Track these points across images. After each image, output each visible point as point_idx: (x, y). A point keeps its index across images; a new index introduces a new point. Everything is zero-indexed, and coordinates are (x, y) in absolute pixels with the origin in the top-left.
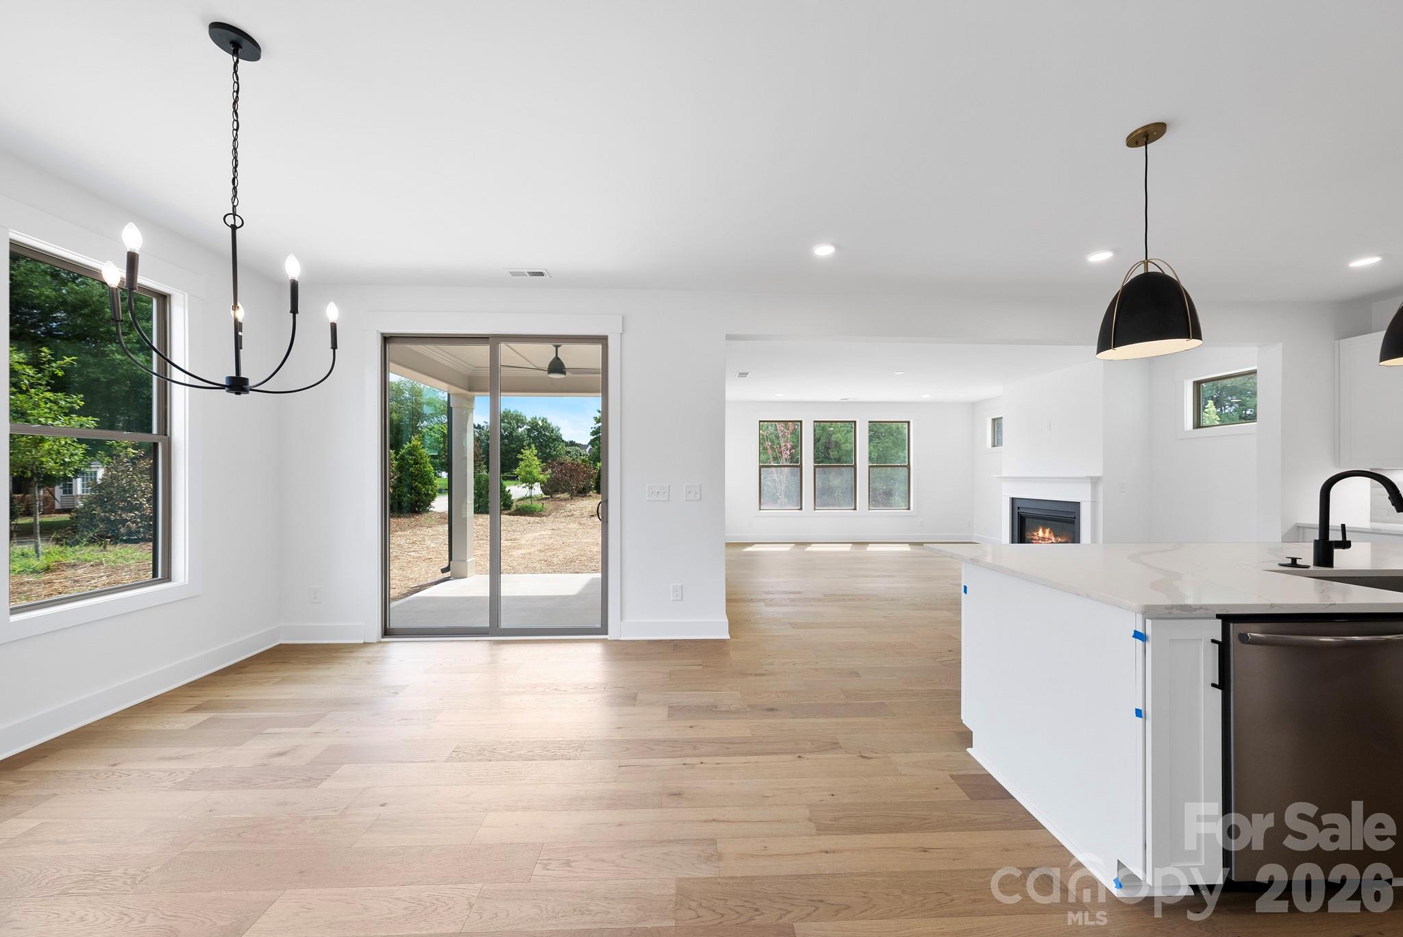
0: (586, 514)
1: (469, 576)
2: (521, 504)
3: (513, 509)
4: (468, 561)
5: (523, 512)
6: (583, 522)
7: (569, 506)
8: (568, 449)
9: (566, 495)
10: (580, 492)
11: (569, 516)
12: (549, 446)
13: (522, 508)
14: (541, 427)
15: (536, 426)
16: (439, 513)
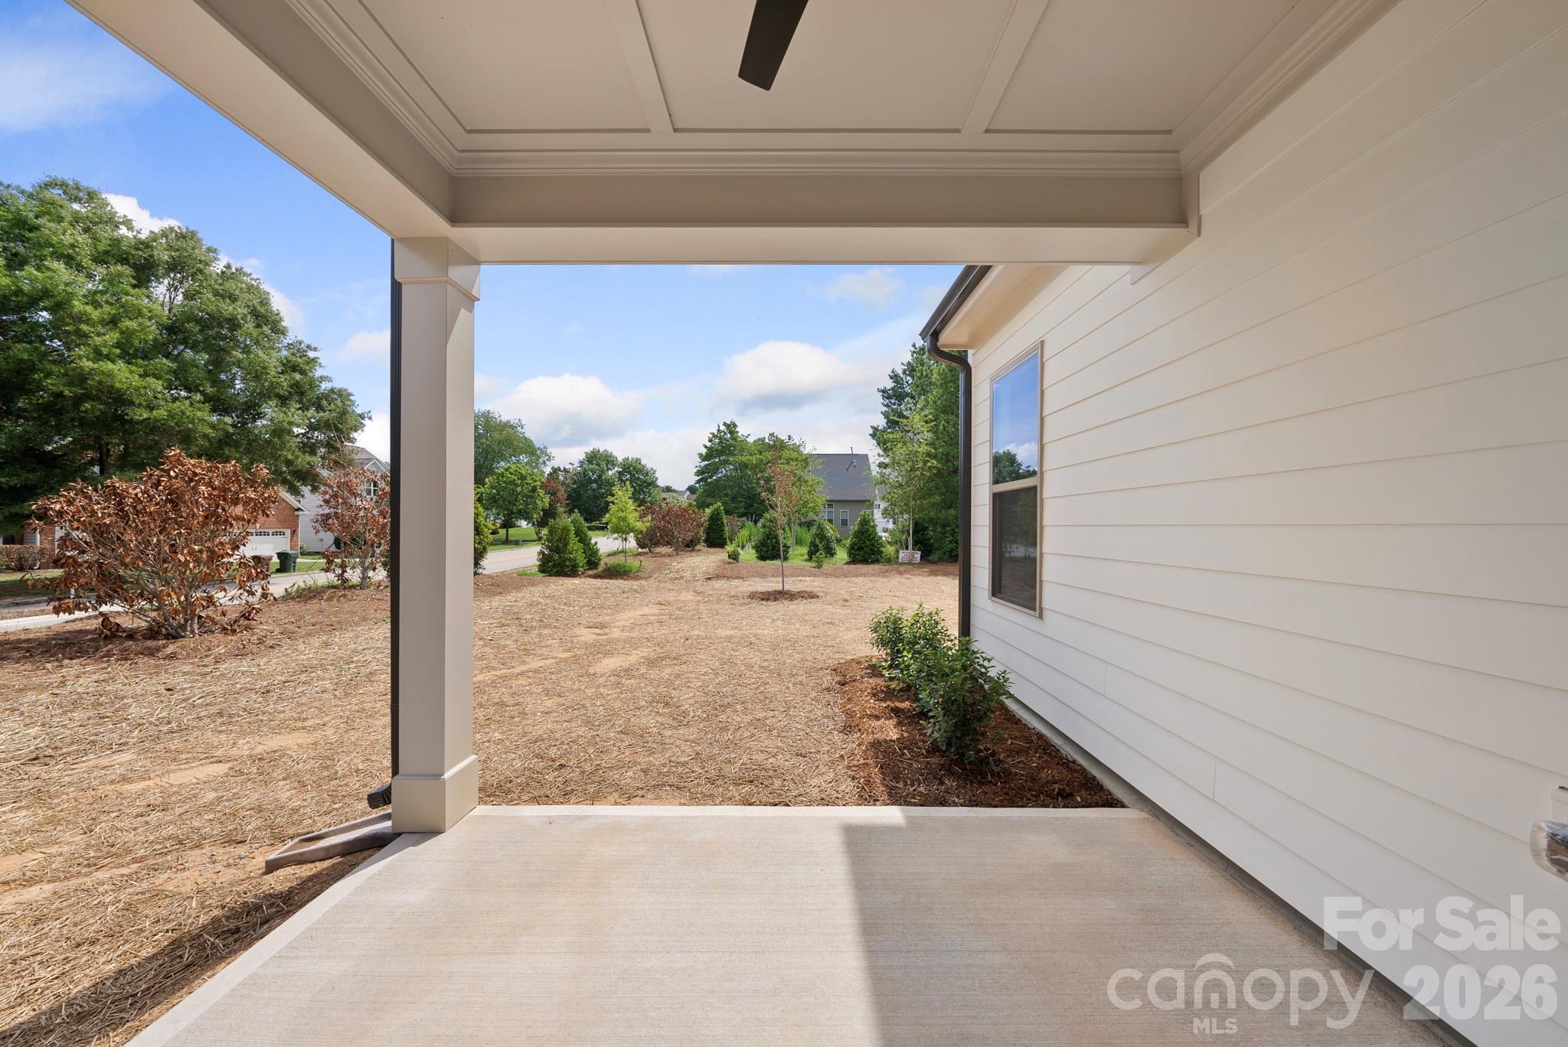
0: (700, 576)
2: (611, 562)
3: (601, 568)
4: (447, 775)
5: (614, 573)
6: (697, 589)
7: (675, 564)
8: (664, 495)
9: (670, 549)
10: (688, 546)
11: (676, 579)
12: (643, 492)
13: (614, 567)
14: (634, 468)
15: (629, 468)
16: (490, 577)
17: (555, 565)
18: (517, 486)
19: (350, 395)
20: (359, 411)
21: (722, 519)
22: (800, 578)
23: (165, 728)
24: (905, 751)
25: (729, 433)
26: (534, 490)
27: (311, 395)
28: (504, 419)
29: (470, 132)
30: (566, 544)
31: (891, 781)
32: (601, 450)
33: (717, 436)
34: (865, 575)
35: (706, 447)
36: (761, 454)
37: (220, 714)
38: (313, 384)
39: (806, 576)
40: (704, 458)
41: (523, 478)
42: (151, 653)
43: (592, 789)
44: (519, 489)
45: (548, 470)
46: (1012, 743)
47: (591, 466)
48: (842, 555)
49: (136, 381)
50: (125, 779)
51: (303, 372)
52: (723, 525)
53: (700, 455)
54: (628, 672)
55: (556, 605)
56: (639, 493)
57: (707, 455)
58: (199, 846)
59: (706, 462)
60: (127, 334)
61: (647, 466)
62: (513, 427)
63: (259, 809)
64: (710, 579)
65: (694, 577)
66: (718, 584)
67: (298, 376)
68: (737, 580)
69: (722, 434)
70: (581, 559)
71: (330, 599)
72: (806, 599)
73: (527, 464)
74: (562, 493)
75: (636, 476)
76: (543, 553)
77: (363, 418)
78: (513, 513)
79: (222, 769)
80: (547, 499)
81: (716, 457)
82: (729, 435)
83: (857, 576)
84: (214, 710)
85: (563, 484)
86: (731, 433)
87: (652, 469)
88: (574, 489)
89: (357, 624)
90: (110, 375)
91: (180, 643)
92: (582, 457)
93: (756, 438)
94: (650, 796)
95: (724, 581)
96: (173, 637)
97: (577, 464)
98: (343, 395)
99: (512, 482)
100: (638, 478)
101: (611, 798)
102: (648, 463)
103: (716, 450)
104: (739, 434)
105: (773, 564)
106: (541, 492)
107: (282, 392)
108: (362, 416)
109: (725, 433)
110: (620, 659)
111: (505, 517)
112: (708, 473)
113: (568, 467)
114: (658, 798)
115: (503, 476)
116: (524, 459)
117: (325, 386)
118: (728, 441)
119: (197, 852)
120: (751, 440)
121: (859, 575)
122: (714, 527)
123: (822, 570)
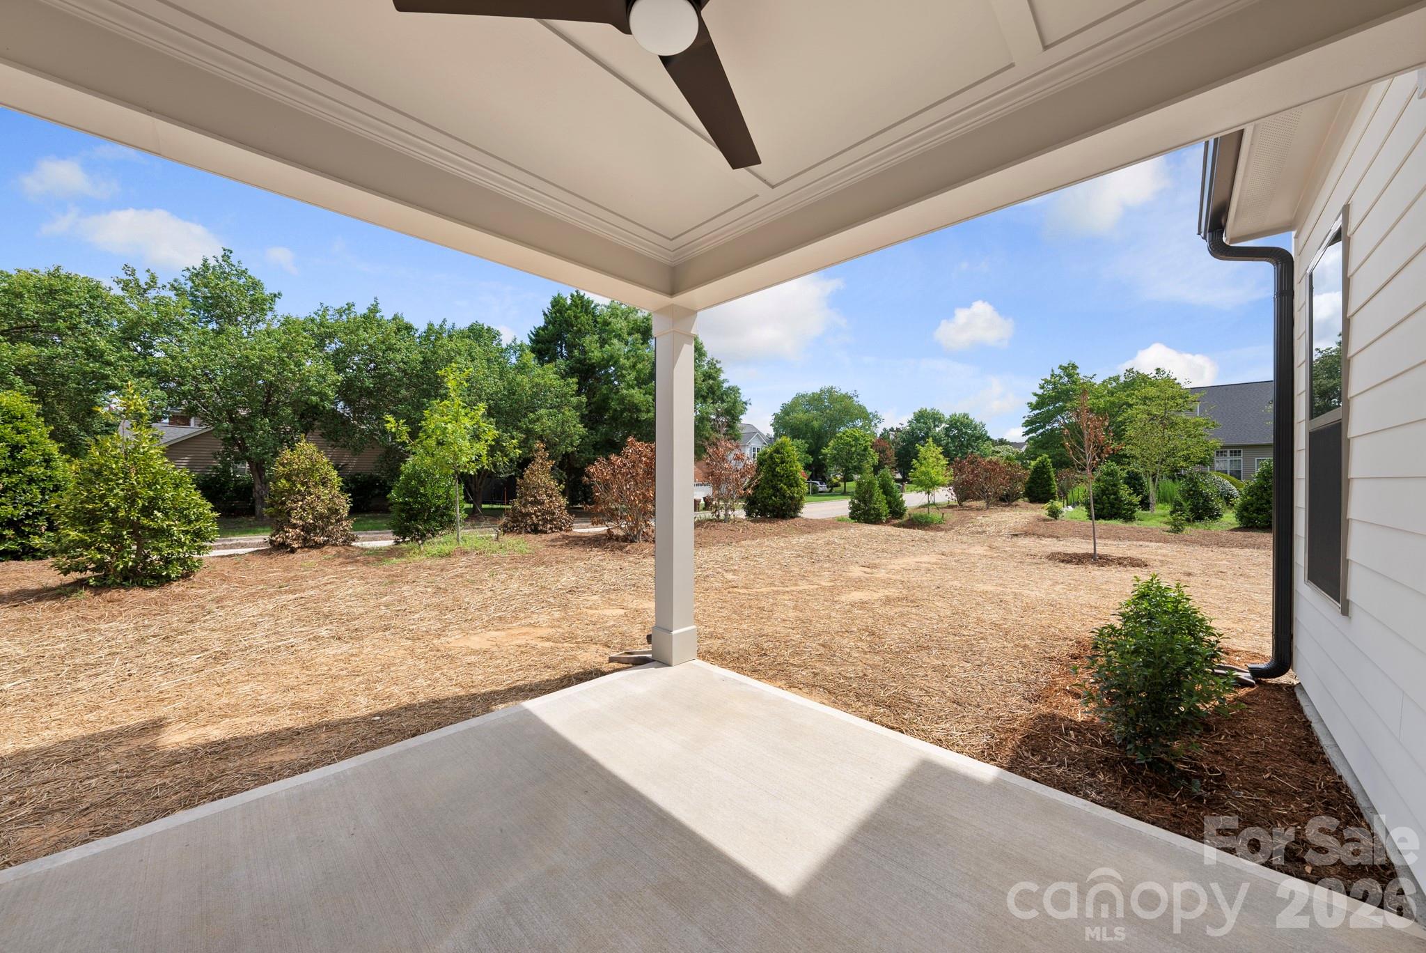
0: (1005, 532)
1: (674, 663)
2: (917, 512)
3: (905, 518)
4: (674, 632)
5: (918, 522)
6: (996, 544)
7: (981, 519)
8: (997, 448)
9: (982, 503)
10: (1002, 500)
11: (978, 532)
12: (972, 446)
13: (916, 518)
14: (962, 423)
15: (956, 424)
16: (806, 520)
17: (863, 513)
18: (852, 446)
19: (739, 389)
20: (744, 400)
21: (1049, 472)
22: (1141, 543)
23: (612, 587)
24: (1071, 732)
25: (1067, 376)
26: (866, 449)
27: (718, 393)
28: (843, 392)
29: (673, 239)
30: (871, 496)
31: (1027, 751)
32: (928, 409)
33: (1050, 382)
34: (1253, 546)
35: (1036, 395)
36: (1112, 395)
37: (634, 585)
38: (719, 386)
39: (1151, 541)
40: (1034, 407)
41: (856, 439)
42: (621, 549)
43: (770, 673)
44: (853, 449)
45: (879, 431)
46: (1269, 778)
47: (919, 425)
48: (1230, 517)
49: (642, 398)
50: (591, 608)
51: (714, 379)
52: (1051, 479)
53: (1030, 404)
54: (863, 605)
55: (847, 546)
56: (967, 448)
57: (1038, 404)
58: (596, 644)
59: (1037, 411)
60: (639, 372)
61: (976, 420)
62: (850, 398)
63: (623, 634)
64: (1016, 535)
65: (999, 532)
66: (1023, 541)
67: (711, 382)
68: (1050, 539)
69: (1058, 378)
70: (884, 509)
71: (706, 528)
72: (1125, 566)
73: (861, 427)
74: (891, 453)
75: (964, 430)
76: (853, 503)
77: (746, 404)
78: (849, 469)
79: (622, 612)
80: (876, 457)
81: (1049, 405)
82: (1066, 379)
83: (1243, 547)
84: (633, 582)
85: (893, 442)
86: (1069, 376)
87: (981, 423)
88: (903, 447)
89: (714, 545)
90: (632, 396)
91: (634, 545)
92: (911, 417)
93: (1106, 378)
94: (806, 690)
95: (1033, 539)
96: (632, 541)
97: (906, 424)
98: (734, 390)
99: (848, 444)
100: (966, 432)
101: (779, 683)
102: (976, 417)
103: (1049, 397)
104: (1081, 376)
105: (1105, 525)
106: (872, 451)
107: (703, 393)
108: (746, 403)
109: (1061, 377)
110: (867, 594)
111: (843, 472)
112: (1039, 422)
113: (899, 426)
114: (810, 693)
115: (841, 439)
116: (859, 423)
117: (725, 385)
118: (1065, 385)
119: (594, 646)
120: (1098, 381)
121: (1247, 546)
122: (1039, 481)
123: (1180, 535)
